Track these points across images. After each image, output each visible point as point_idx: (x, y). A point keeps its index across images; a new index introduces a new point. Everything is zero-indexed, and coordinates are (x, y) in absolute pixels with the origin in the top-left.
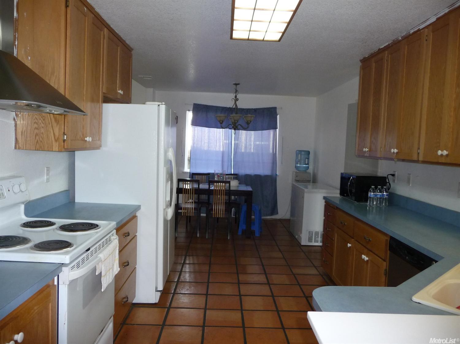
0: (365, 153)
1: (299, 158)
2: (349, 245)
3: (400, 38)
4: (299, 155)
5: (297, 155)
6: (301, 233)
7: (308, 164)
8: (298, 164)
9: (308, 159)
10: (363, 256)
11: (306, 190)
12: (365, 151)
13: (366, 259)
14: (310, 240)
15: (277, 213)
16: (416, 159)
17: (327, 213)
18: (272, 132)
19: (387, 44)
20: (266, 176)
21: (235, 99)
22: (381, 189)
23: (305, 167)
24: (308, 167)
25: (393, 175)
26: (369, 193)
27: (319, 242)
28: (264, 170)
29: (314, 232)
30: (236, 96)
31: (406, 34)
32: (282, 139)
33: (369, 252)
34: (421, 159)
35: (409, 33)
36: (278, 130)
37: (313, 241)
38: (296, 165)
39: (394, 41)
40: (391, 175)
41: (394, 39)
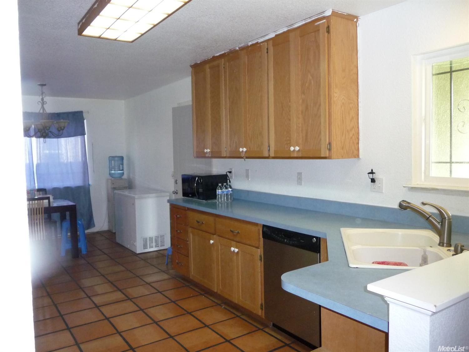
0: (207, 154)
1: (113, 165)
2: (212, 242)
3: (238, 49)
4: (113, 162)
5: (110, 161)
6: (135, 241)
7: (122, 170)
8: (112, 171)
9: (122, 164)
10: (232, 249)
11: (136, 196)
12: (207, 152)
13: (236, 250)
14: (145, 246)
15: (94, 226)
16: (267, 155)
17: (176, 216)
18: (79, 138)
19: (223, 52)
20: (78, 188)
21: (41, 102)
22: (221, 186)
23: (120, 173)
24: (123, 173)
25: (230, 172)
26: (217, 190)
27: (154, 247)
28: (75, 181)
29: (148, 238)
30: (43, 99)
31: (244, 45)
32: (92, 145)
33: (238, 243)
34: (272, 155)
35: (247, 45)
36: (86, 136)
37: (148, 247)
38: (111, 172)
39: (230, 50)
40: (228, 172)
41: (231, 48)
